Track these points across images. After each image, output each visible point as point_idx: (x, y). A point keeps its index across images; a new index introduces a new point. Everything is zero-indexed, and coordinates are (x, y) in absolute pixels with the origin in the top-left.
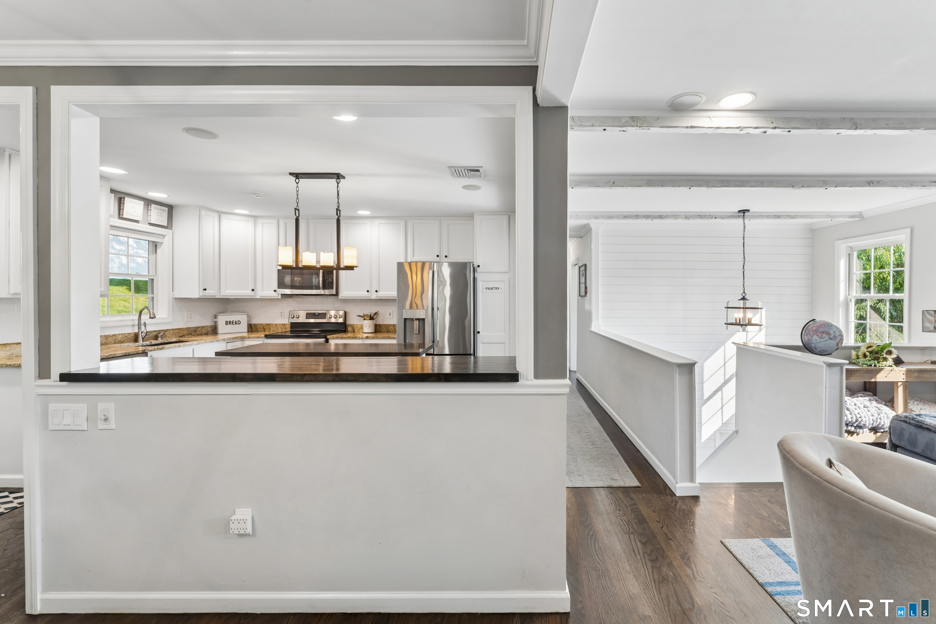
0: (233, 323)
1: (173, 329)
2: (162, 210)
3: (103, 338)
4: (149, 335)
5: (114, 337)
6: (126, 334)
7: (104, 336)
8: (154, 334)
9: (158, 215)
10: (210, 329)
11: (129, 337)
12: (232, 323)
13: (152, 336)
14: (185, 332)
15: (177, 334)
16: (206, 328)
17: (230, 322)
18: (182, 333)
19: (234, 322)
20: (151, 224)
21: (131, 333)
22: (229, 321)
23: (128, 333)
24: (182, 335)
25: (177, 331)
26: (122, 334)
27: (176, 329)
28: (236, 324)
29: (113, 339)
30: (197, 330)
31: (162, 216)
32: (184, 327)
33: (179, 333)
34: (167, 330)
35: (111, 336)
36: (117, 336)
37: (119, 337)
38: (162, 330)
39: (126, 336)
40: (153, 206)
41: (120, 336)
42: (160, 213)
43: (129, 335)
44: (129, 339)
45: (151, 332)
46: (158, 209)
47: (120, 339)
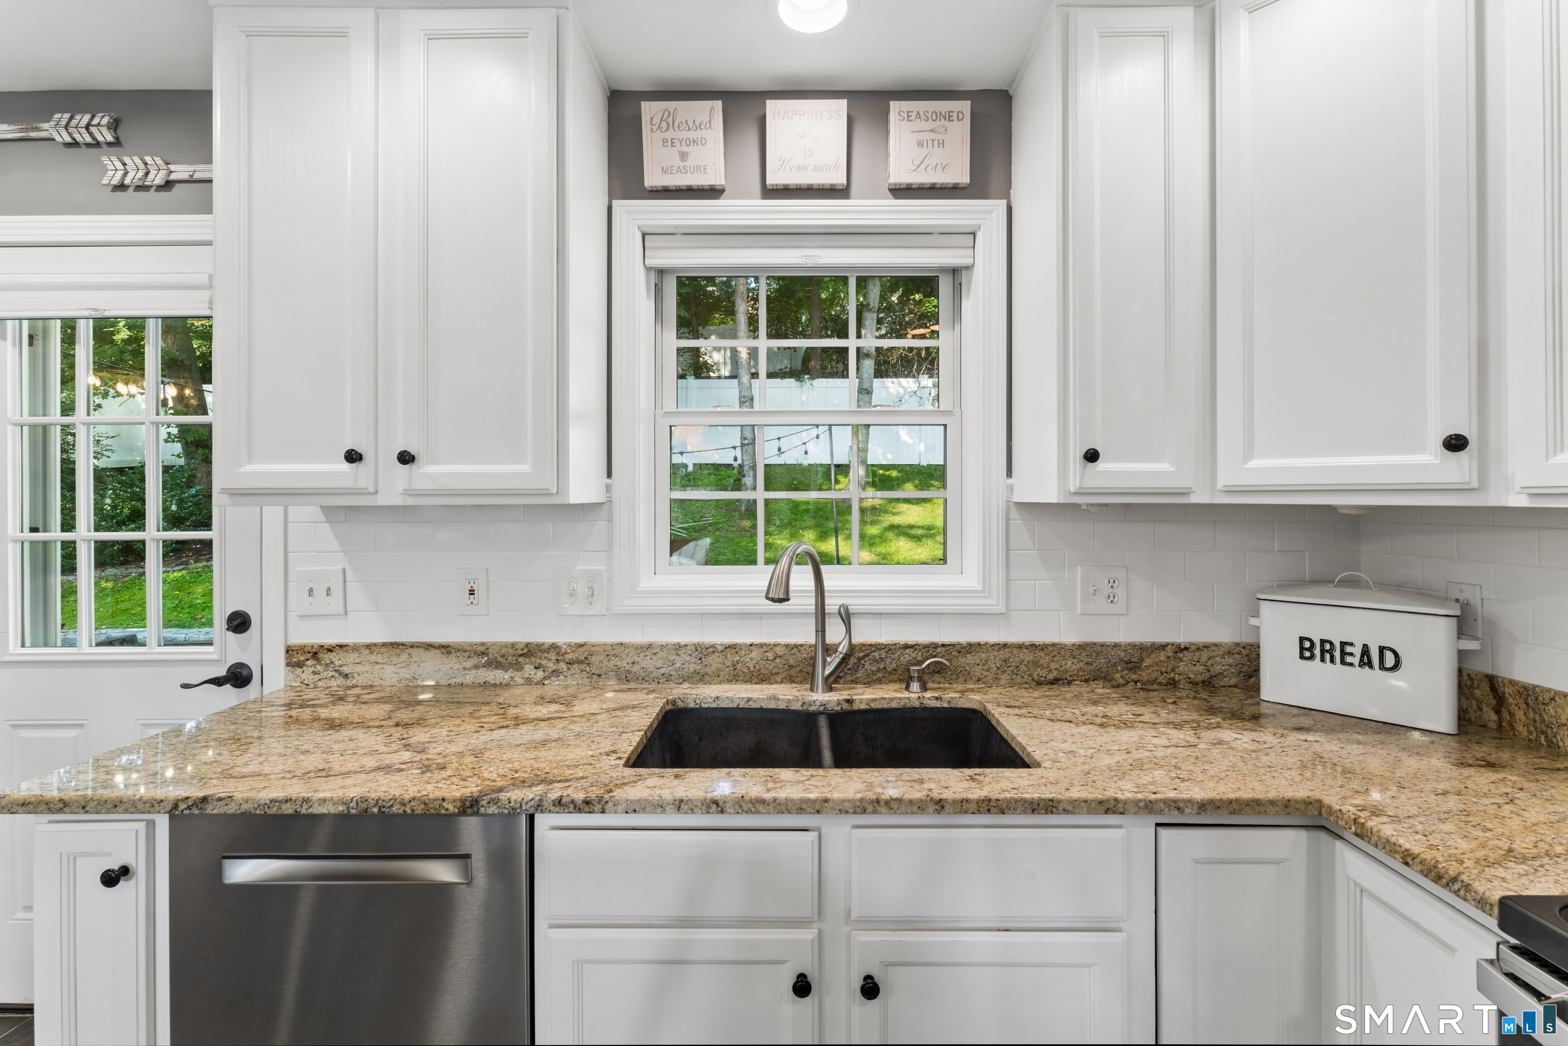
0: (1343, 654)
1: (1005, 645)
2: (938, 116)
3: (690, 655)
4: (882, 659)
5: (729, 656)
6: (778, 648)
7: (693, 648)
8: (907, 658)
9: (920, 144)
10: (1230, 660)
11: (792, 662)
12: (1337, 654)
13: (894, 665)
14: (1070, 665)
15: (1023, 668)
16: (1205, 655)
17: (1328, 647)
18: (1053, 666)
19: (1357, 651)
20: (898, 193)
21: (801, 646)
22: (1323, 642)
23: (787, 646)
24: (1051, 677)
25: (1028, 656)
26: (762, 645)
27: (1020, 646)
28: (1370, 665)
29: (726, 661)
30: (1142, 660)
31: (942, 144)
32: (1068, 636)
33: (1036, 664)
34: (970, 645)
35: (720, 648)
36: (743, 652)
37: (752, 655)
38: (943, 645)
39: (780, 653)
40: (895, 106)
41: (755, 654)
42: (932, 131)
43: (792, 652)
44: (791, 667)
45: (893, 647)
46: (920, 118)
47: (757, 667)
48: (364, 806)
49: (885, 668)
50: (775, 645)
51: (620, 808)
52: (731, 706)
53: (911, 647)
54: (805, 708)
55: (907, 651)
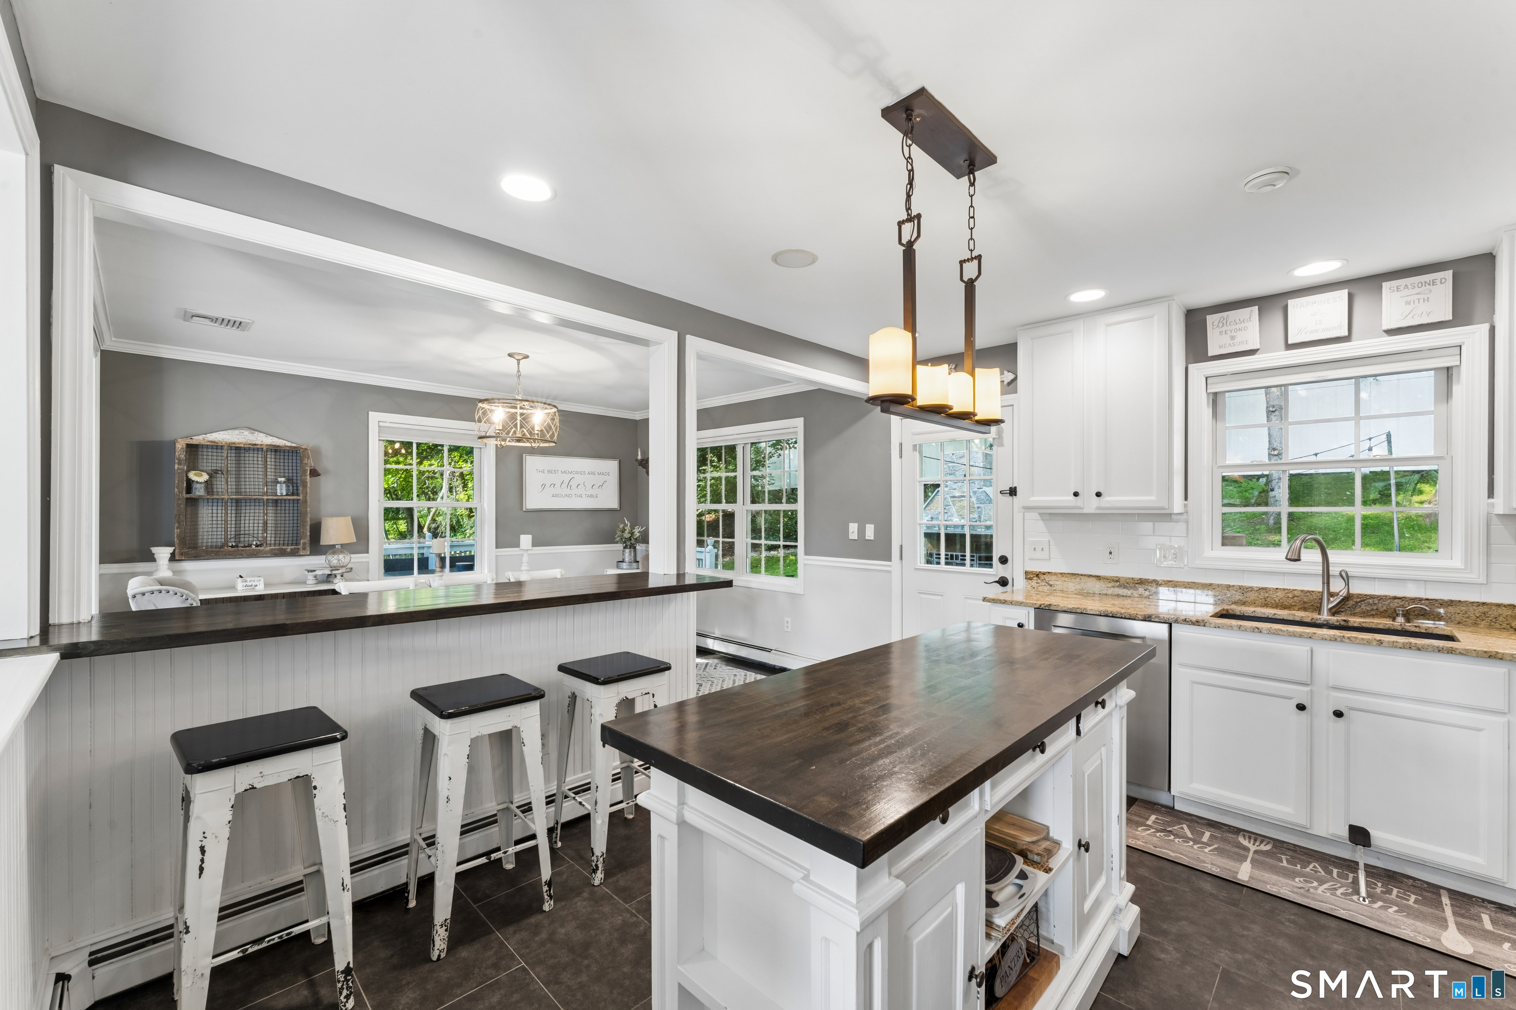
1: (1484, 604)
2: (1426, 283)
3: (1236, 591)
4: (1375, 604)
5: (1262, 593)
7: (1238, 588)
9: (1408, 303)
11: (1305, 600)
13: (1385, 608)
15: (1501, 619)
20: (1390, 332)
21: (1313, 592)
23: (1302, 591)
25: (1505, 612)
26: (1284, 590)
27: (1498, 605)
29: (1260, 596)
31: (1429, 299)
33: (1513, 617)
35: (1256, 589)
36: (1271, 592)
37: (1278, 594)
39: (1297, 595)
40: (1386, 285)
41: (1280, 594)
42: (1418, 294)
43: (1306, 594)
44: (1305, 603)
45: (1384, 598)
46: (1408, 288)
47: (1281, 601)
48: (1107, 613)
49: (1377, 609)
50: (1293, 590)
51: (1212, 626)
52: (1263, 616)
53: (1399, 598)
54: (1313, 621)
55: (1396, 600)
